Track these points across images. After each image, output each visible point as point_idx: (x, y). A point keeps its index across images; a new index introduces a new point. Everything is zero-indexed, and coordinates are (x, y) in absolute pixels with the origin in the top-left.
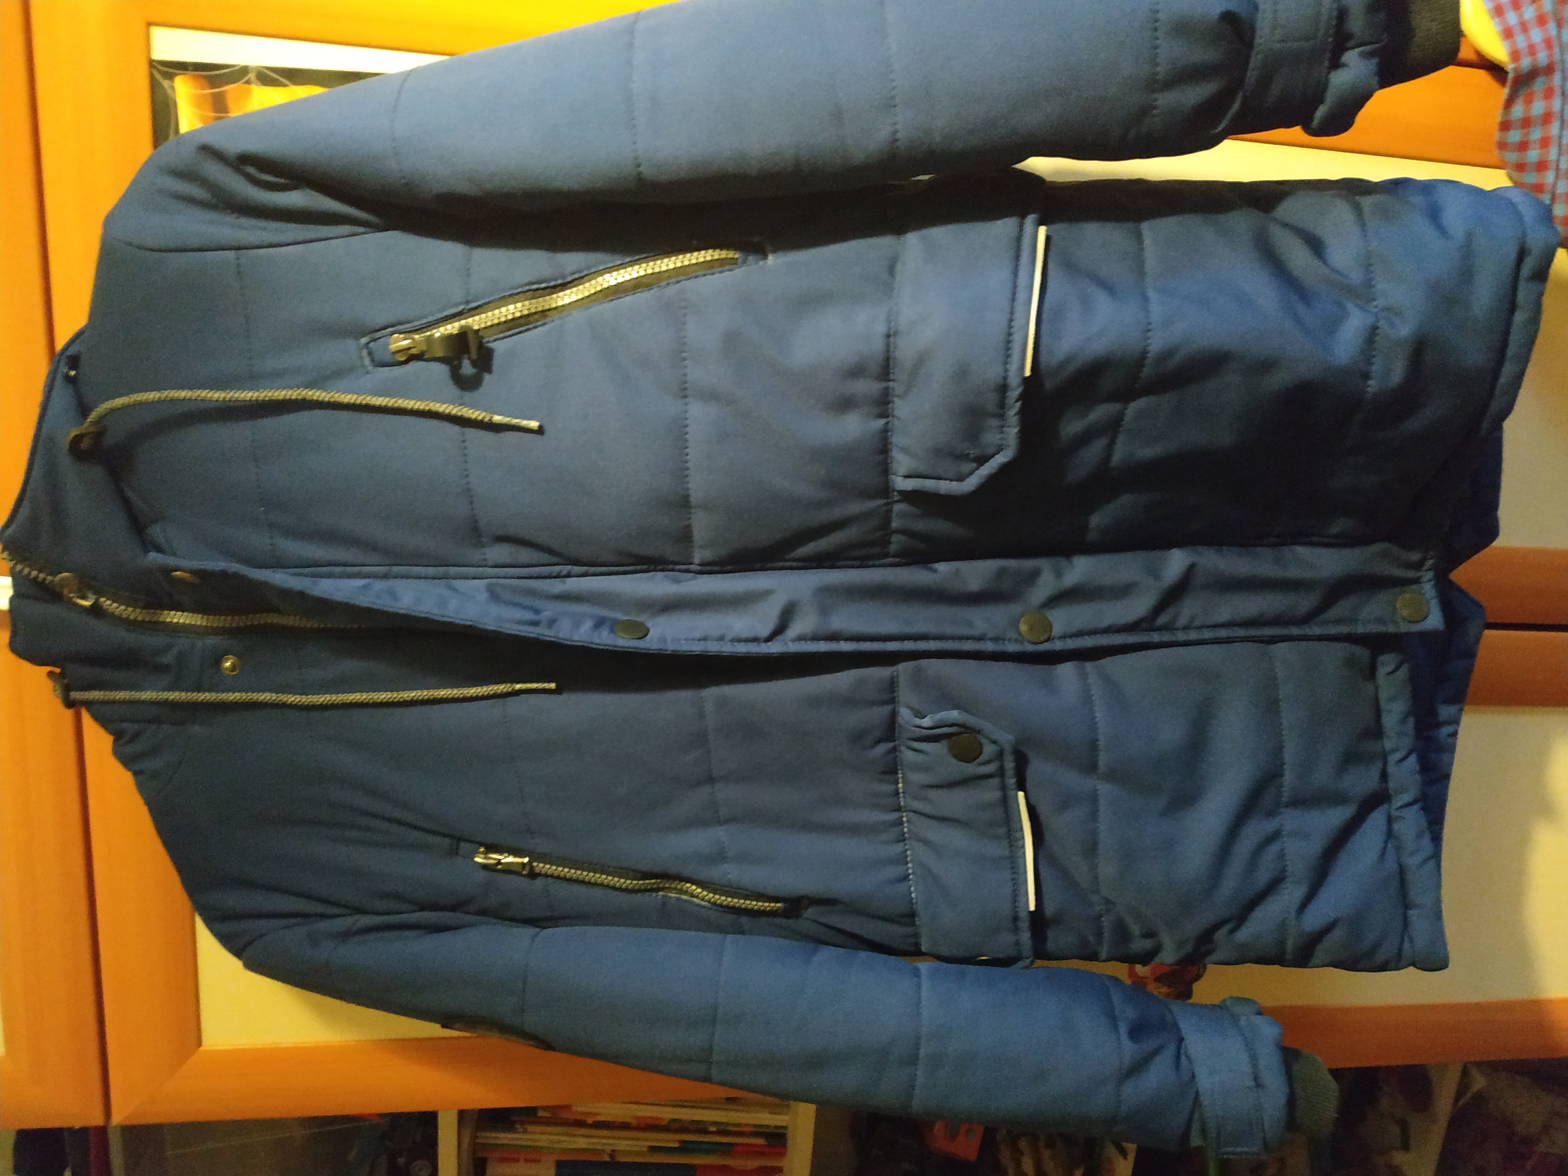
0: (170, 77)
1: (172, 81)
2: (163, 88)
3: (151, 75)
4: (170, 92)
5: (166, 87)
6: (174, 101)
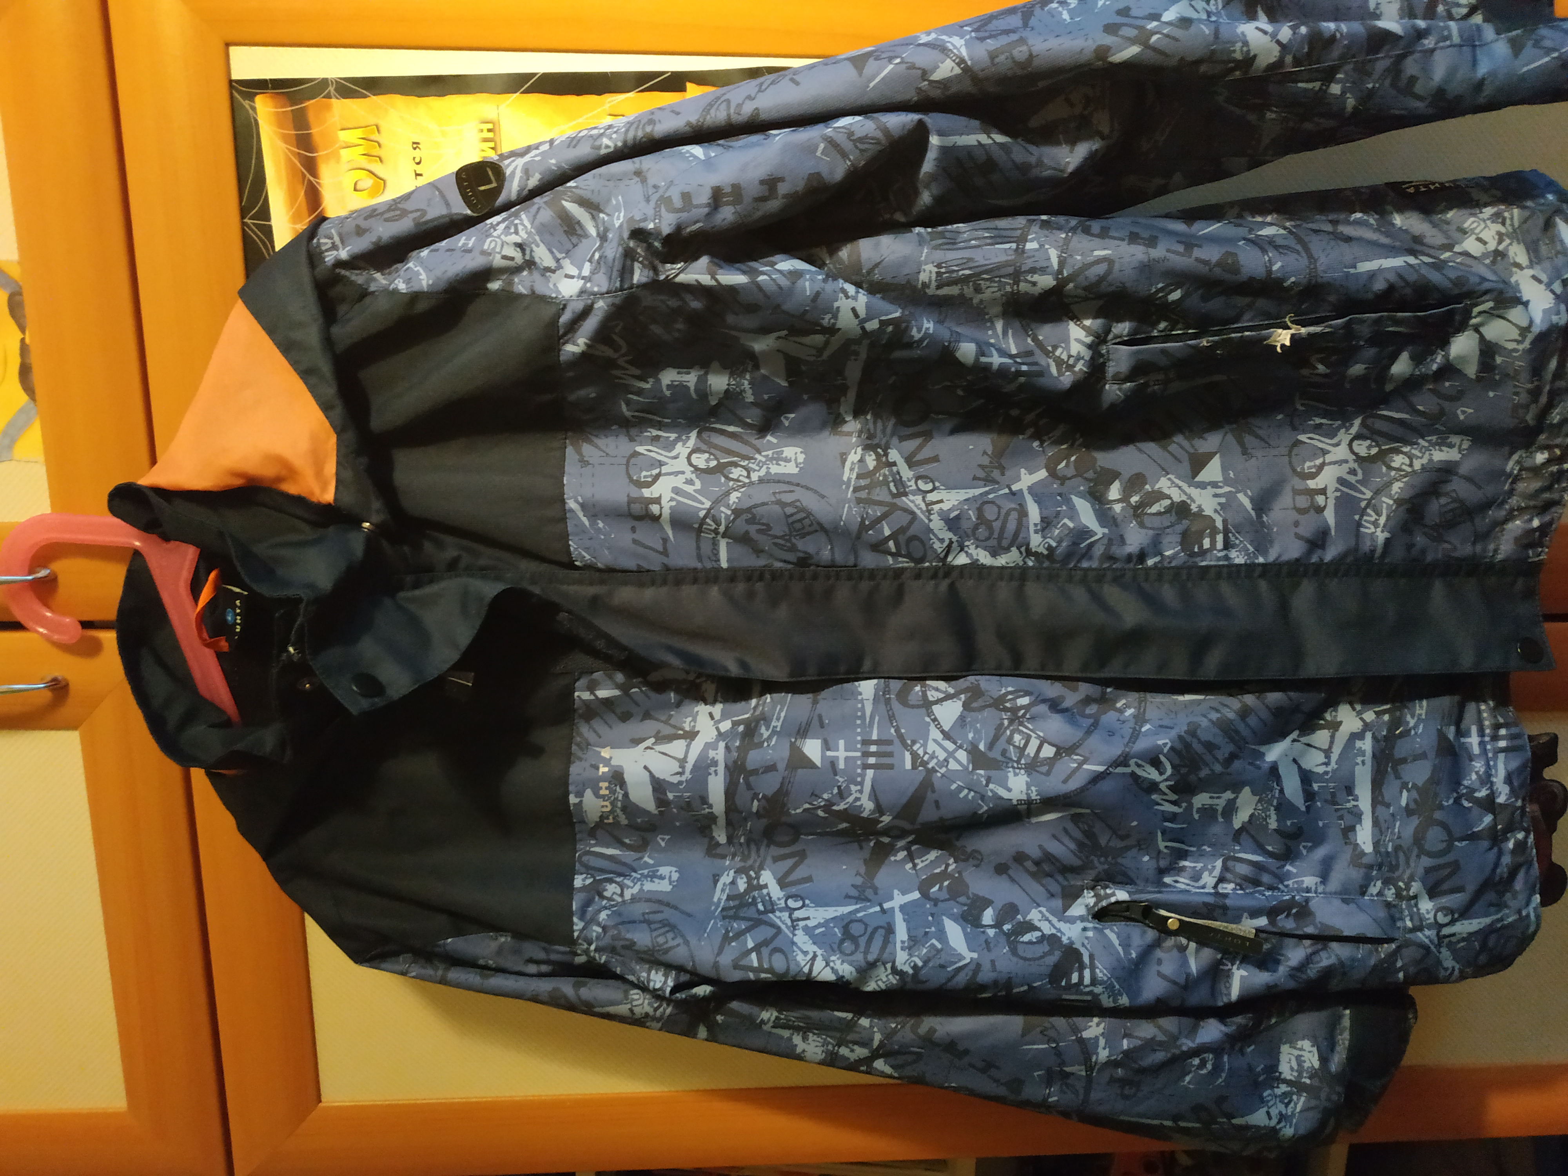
0: (251, 97)
1: (253, 101)
2: (243, 106)
3: (232, 97)
4: (251, 112)
5: (247, 106)
6: (256, 121)
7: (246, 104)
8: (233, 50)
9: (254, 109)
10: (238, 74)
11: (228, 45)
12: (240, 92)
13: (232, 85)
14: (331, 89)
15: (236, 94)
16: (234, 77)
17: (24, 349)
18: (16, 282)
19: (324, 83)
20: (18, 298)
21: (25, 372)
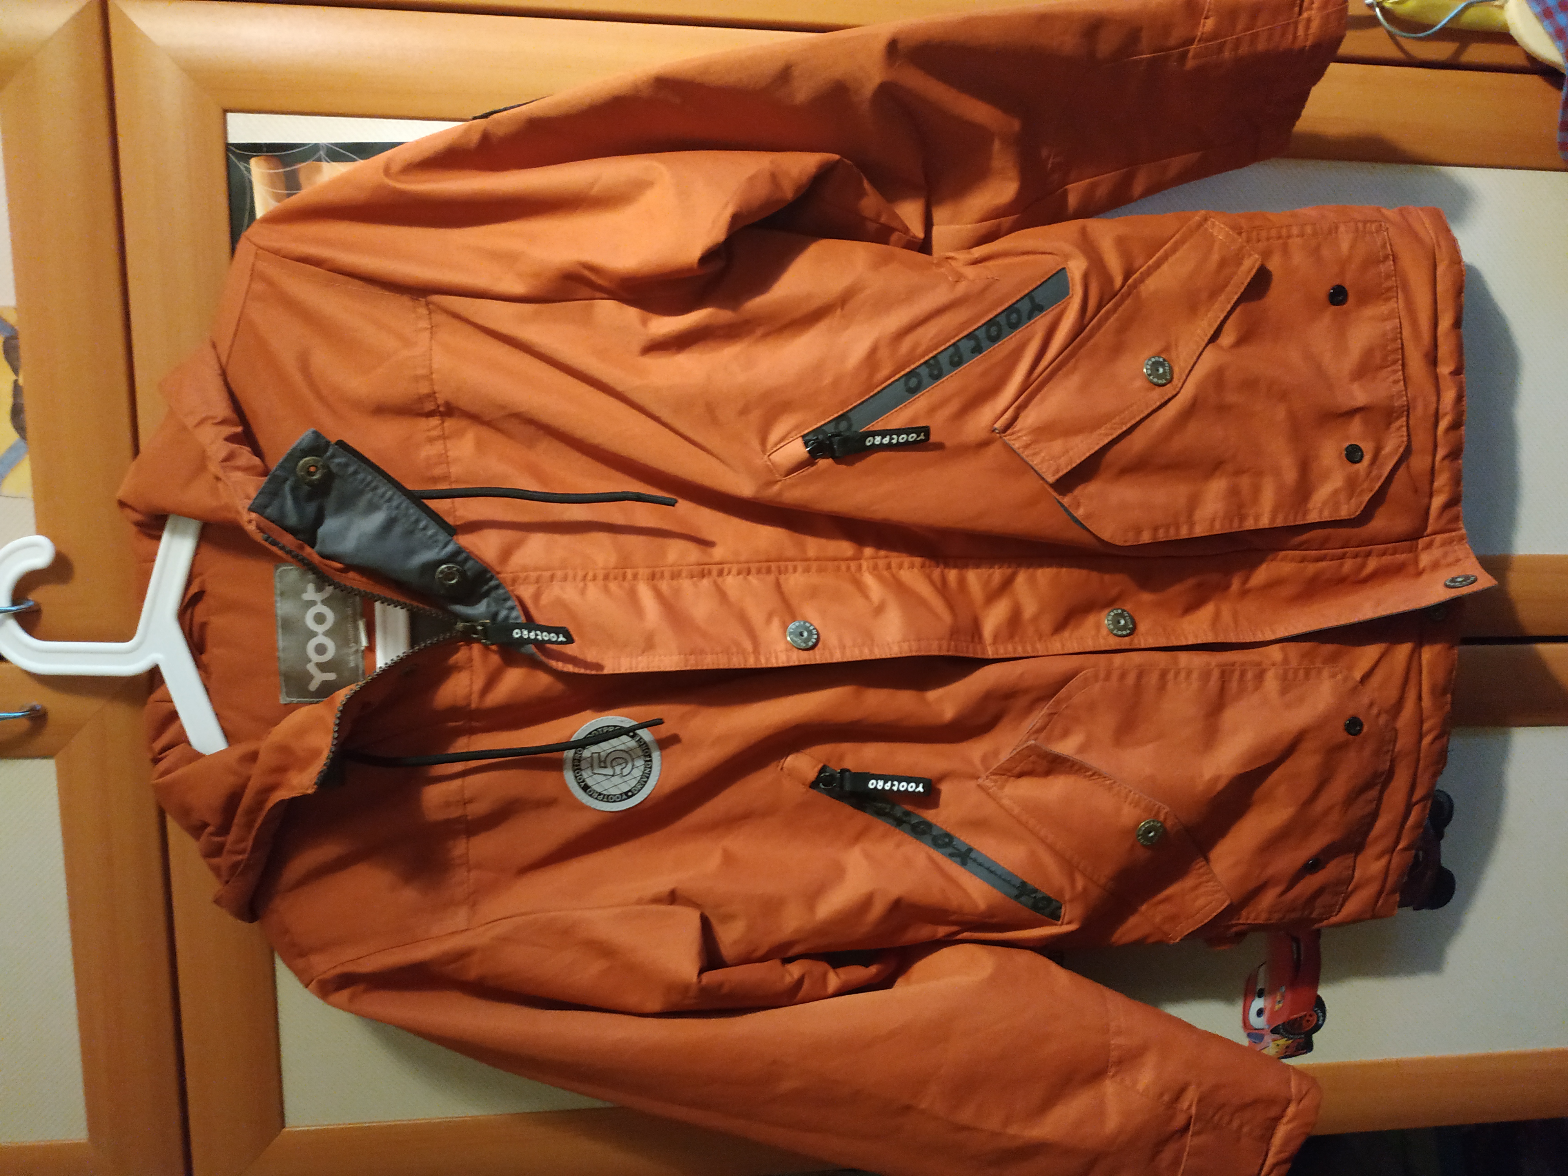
0: (247, 159)
1: (249, 164)
2: (236, 165)
3: (228, 159)
4: (246, 172)
5: (243, 168)
6: (250, 182)
7: (241, 165)
8: (230, 116)
9: (248, 170)
11: (226, 111)
12: (234, 153)
13: (230, 148)
14: (322, 153)
15: (230, 155)
16: (232, 140)
17: (17, 390)
18: (12, 327)
19: (316, 147)
20: (14, 342)
21: (17, 413)
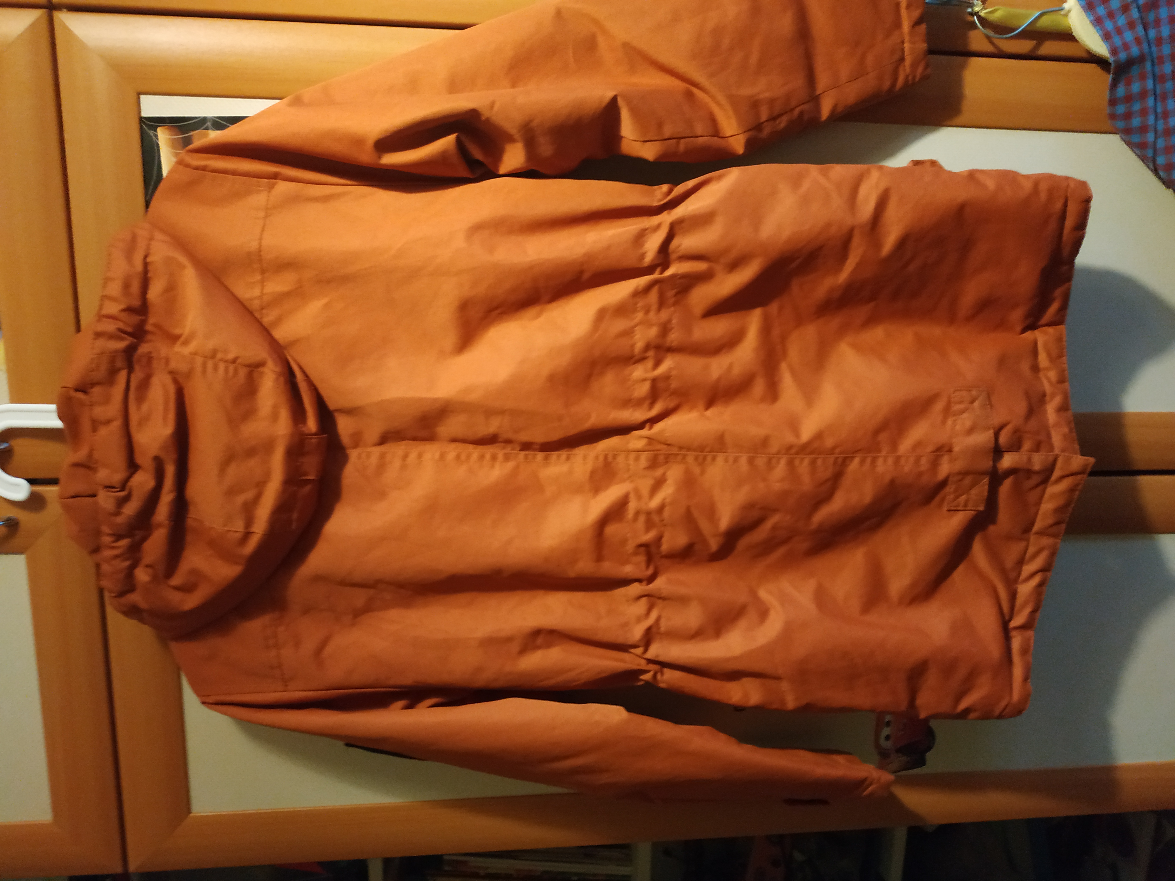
0: (154, 128)
1: (156, 131)
2: (150, 136)
3: (141, 127)
4: (154, 138)
5: (152, 135)
6: (158, 144)
7: (151, 133)
8: (143, 98)
9: (156, 136)
10: (146, 113)
11: (139, 94)
12: (145, 124)
13: (143, 121)
14: (209, 124)
15: (143, 125)
16: (144, 114)
19: (204, 120)
